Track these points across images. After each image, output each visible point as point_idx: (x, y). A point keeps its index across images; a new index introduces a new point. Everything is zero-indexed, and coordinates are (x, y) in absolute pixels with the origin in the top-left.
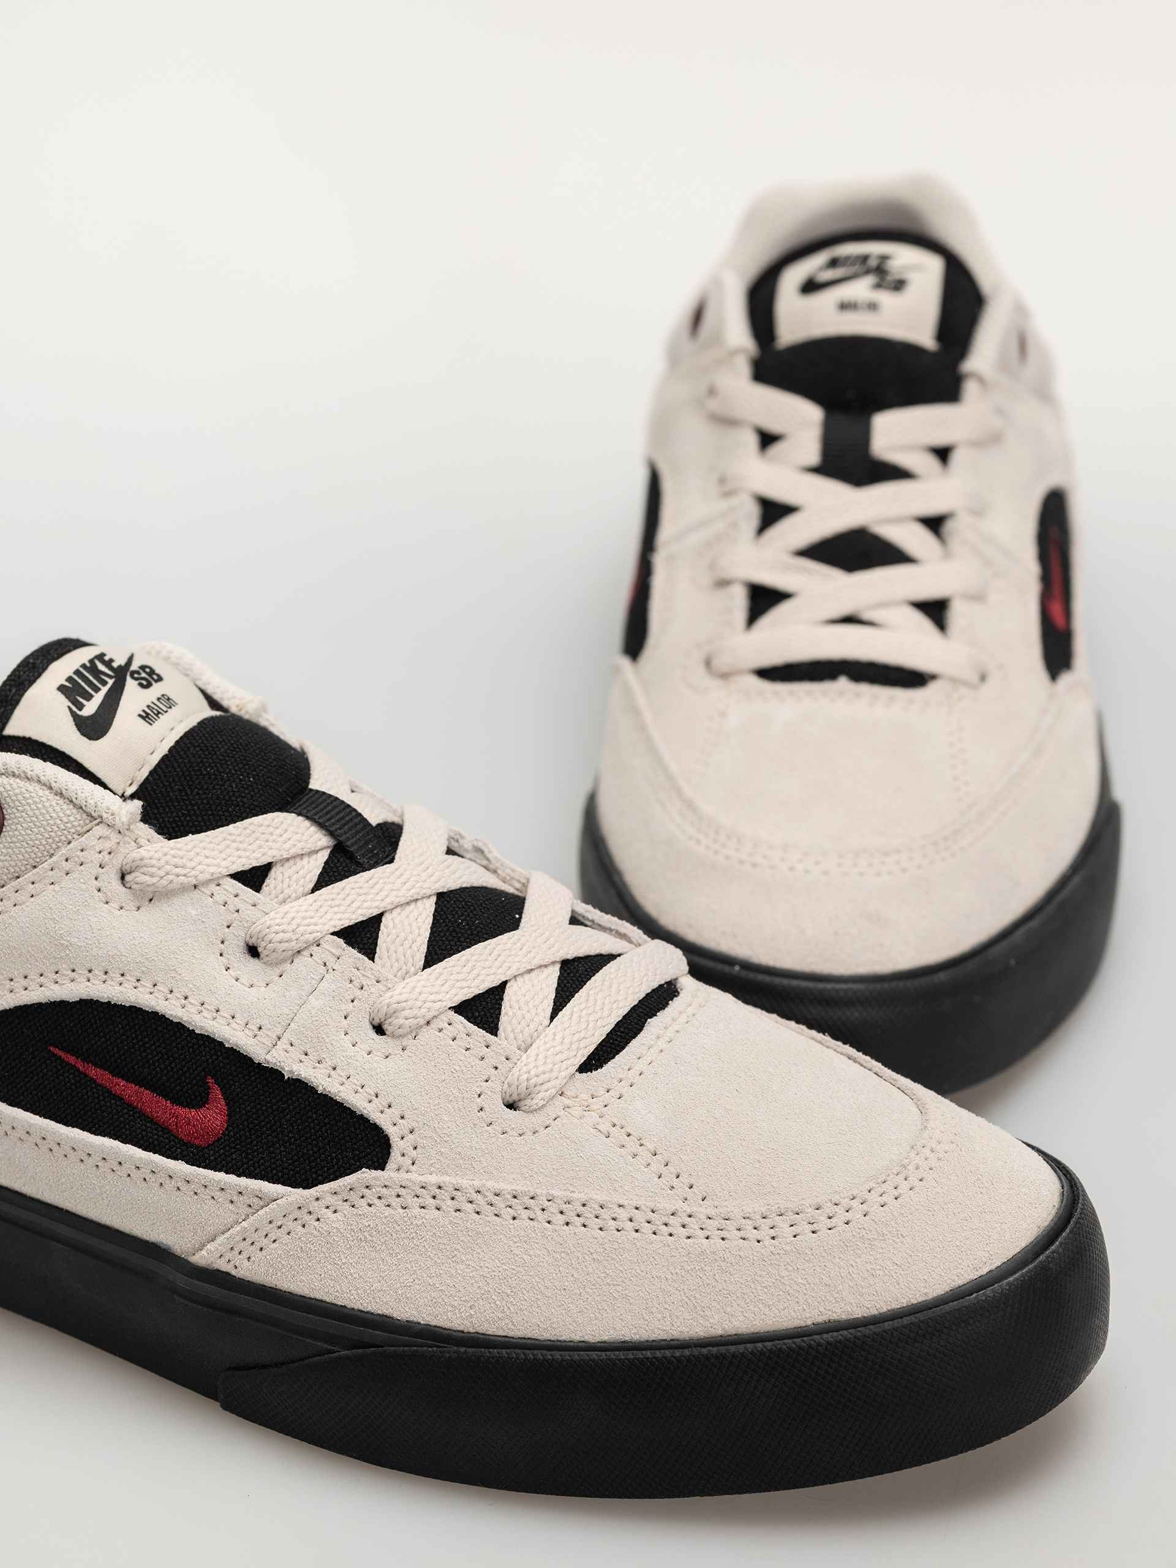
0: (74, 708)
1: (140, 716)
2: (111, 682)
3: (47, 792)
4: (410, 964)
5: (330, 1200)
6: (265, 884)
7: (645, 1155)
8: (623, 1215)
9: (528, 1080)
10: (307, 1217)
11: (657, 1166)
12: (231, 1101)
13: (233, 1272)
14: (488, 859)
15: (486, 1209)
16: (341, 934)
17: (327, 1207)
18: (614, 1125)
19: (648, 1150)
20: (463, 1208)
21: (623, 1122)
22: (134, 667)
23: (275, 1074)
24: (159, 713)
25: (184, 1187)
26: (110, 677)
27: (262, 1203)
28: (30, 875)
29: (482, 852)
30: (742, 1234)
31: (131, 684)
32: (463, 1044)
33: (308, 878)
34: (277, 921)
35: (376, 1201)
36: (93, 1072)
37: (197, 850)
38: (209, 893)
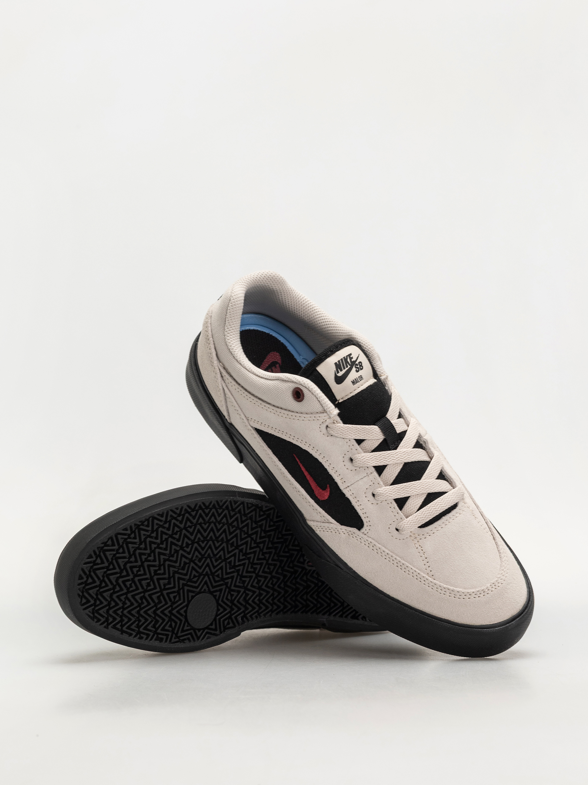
0: (336, 372)
1: (352, 381)
2: (349, 367)
3: (316, 400)
4: (389, 481)
5: (344, 530)
6: (362, 443)
7: (423, 558)
8: (411, 571)
9: (403, 527)
10: (337, 532)
11: (425, 562)
12: (331, 493)
13: (315, 531)
14: (426, 445)
15: (379, 553)
16: (375, 467)
17: (343, 532)
18: (420, 546)
19: (425, 556)
20: (374, 550)
21: (422, 546)
22: (357, 363)
23: (344, 495)
24: (357, 382)
25: (311, 506)
26: (350, 365)
27: (328, 522)
28: (304, 415)
29: (425, 443)
30: (437, 590)
31: (354, 369)
32: (392, 510)
33: (373, 446)
34: (360, 458)
35: (355, 537)
36: (301, 466)
37: (348, 430)
38: (346, 441)
